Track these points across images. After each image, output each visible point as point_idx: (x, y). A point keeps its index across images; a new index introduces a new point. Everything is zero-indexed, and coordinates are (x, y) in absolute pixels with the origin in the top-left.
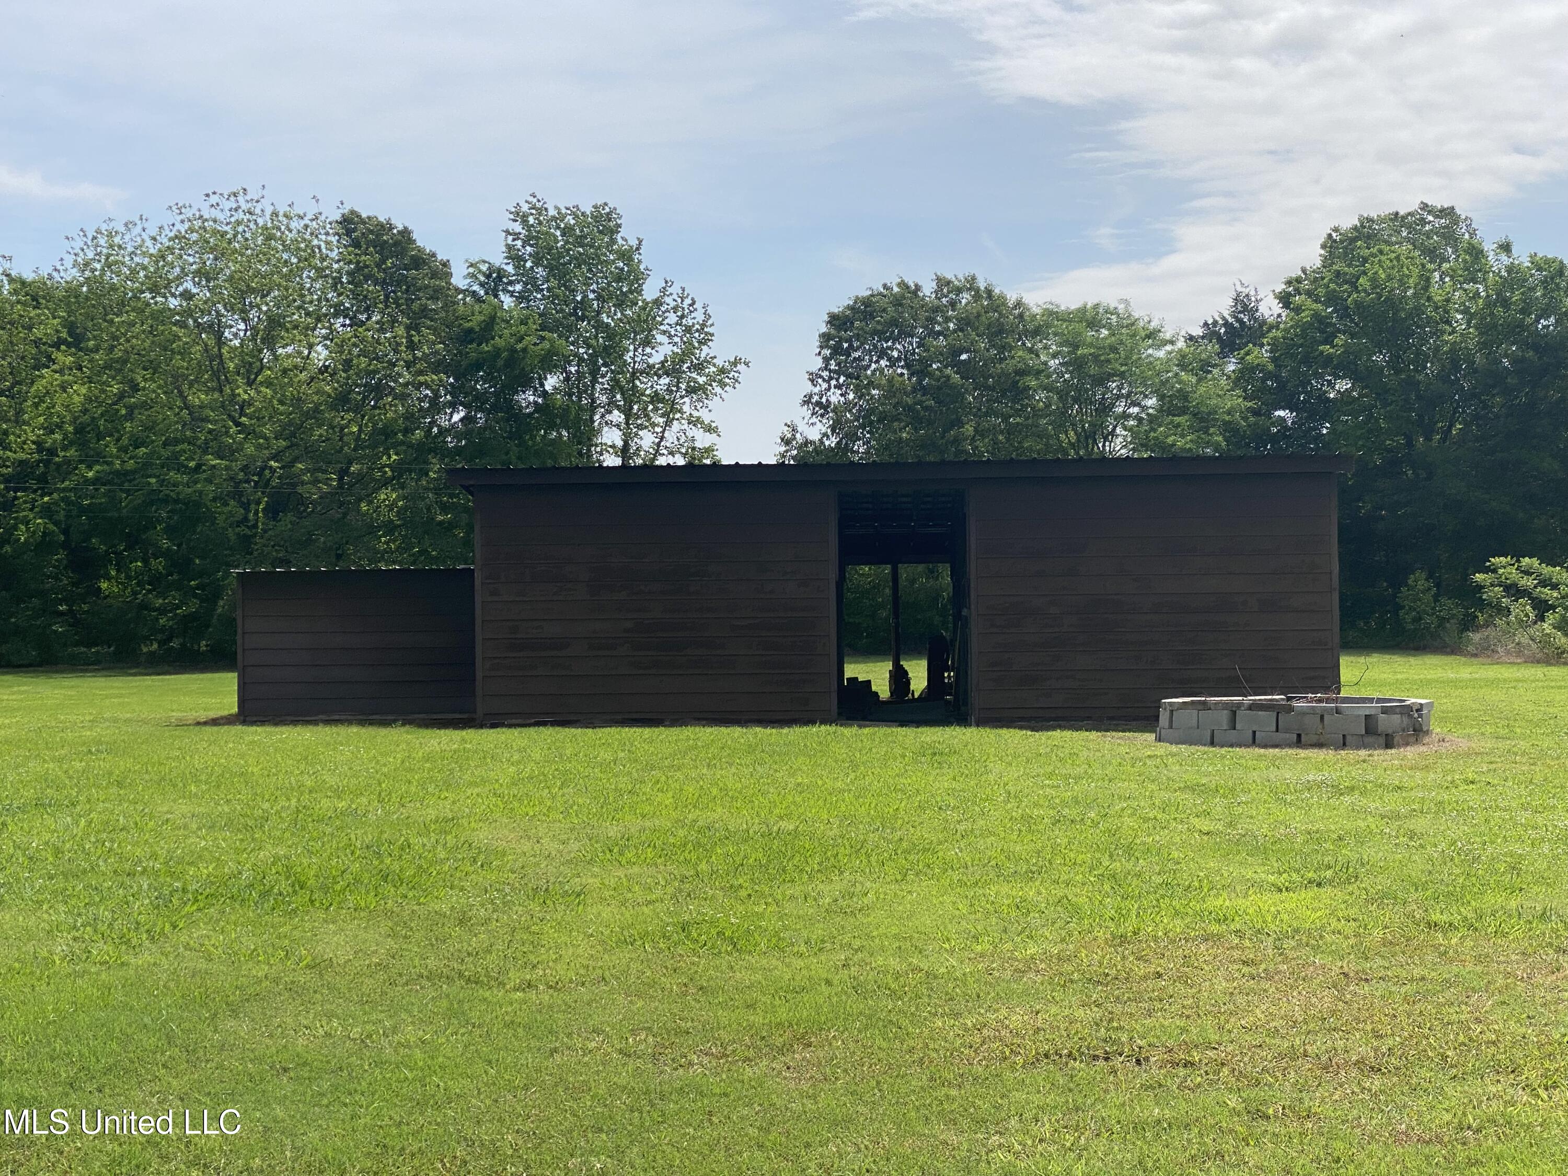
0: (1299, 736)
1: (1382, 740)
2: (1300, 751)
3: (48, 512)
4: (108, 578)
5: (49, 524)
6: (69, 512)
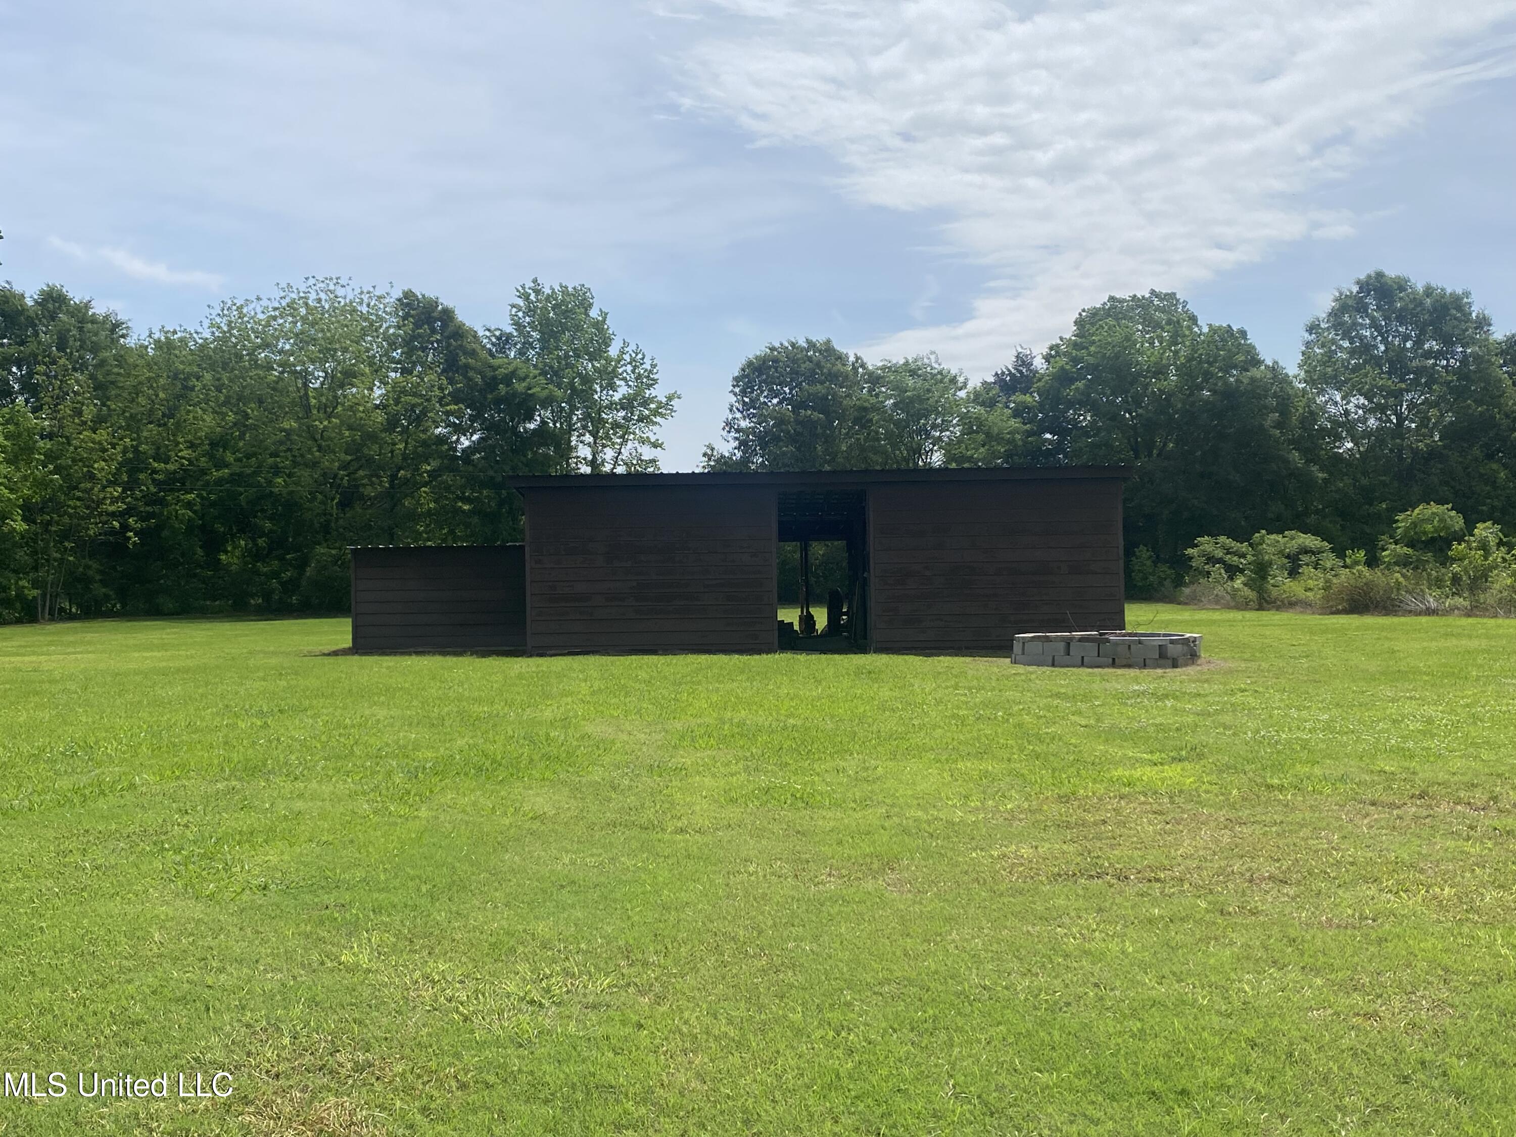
0: (1114, 659)
1: (1170, 662)
2: (1114, 670)
3: (189, 505)
4: (226, 552)
5: (190, 514)
6: (202, 505)
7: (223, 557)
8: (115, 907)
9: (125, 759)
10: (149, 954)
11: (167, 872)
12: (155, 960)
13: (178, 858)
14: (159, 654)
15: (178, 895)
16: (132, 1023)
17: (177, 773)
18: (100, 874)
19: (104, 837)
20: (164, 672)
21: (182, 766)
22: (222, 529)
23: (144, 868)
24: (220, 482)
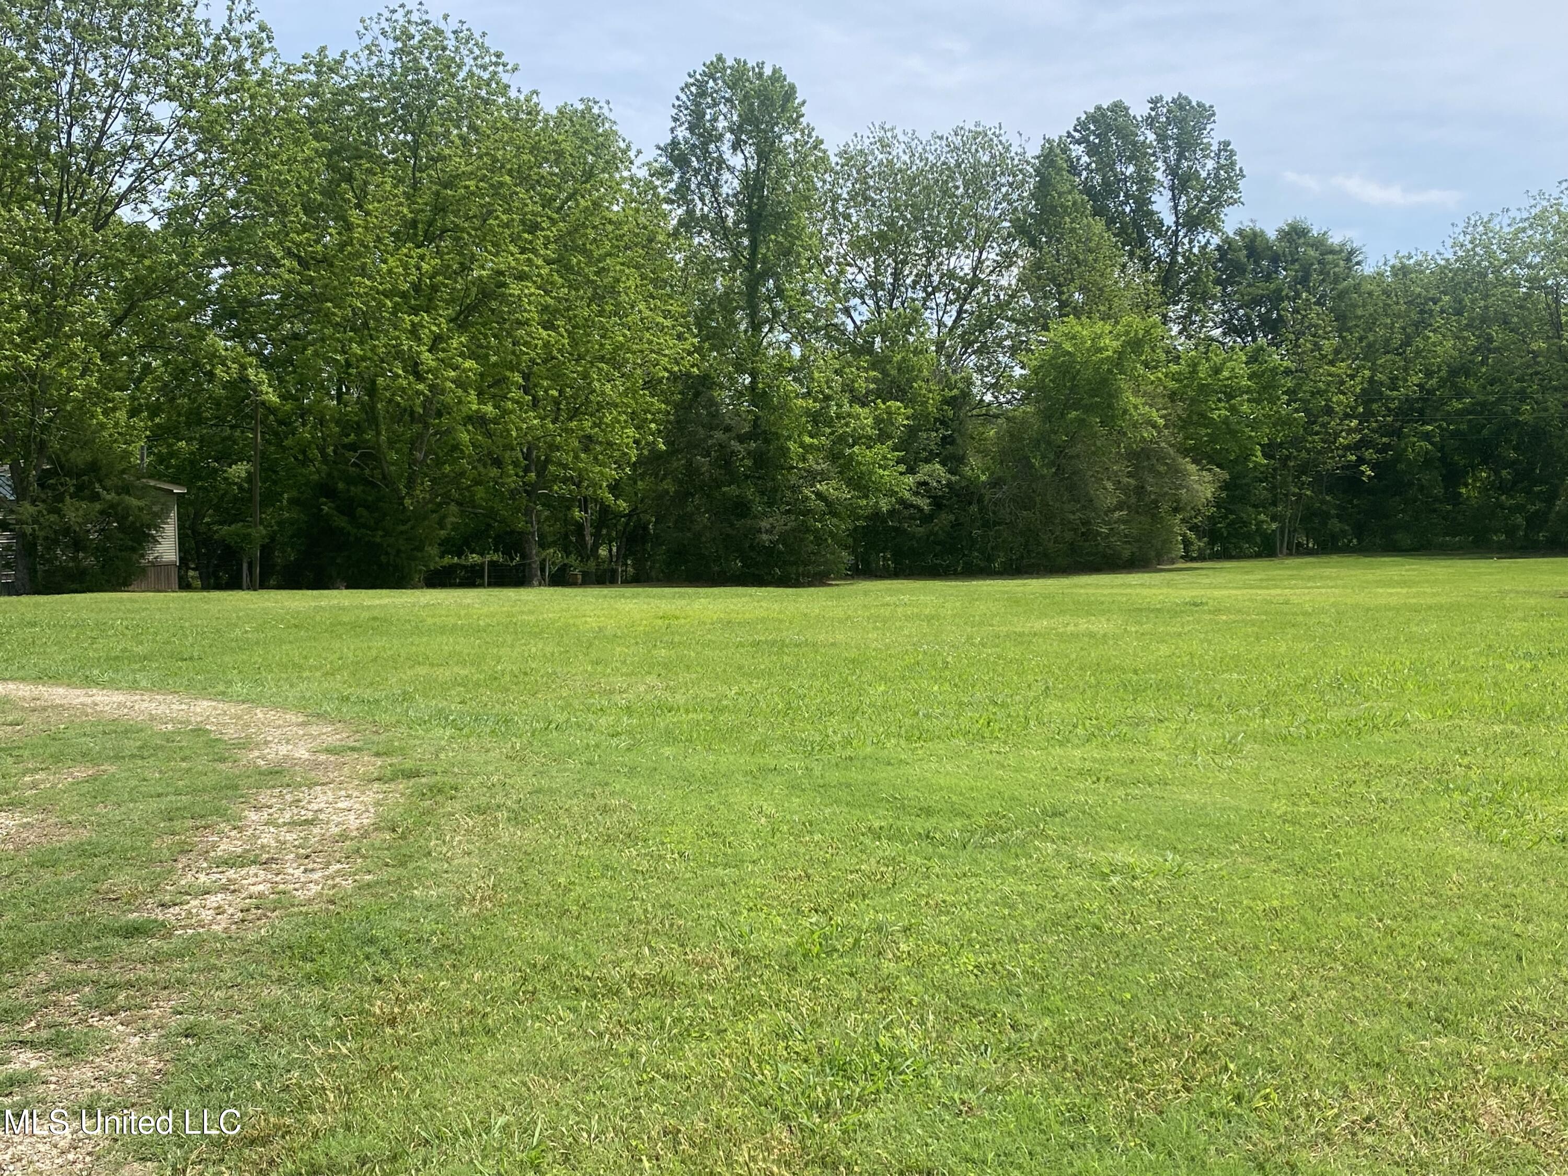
3: (1427, 436)
4: (1466, 485)
5: (1430, 447)
6: (1441, 436)
7: (1464, 491)
8: (1407, 840)
9: (1392, 695)
10: (1450, 893)
11: (1456, 813)
12: (1456, 900)
13: (1465, 799)
14: (1404, 591)
15: (1469, 837)
16: (1442, 961)
17: (1450, 713)
18: (1387, 807)
19: (1385, 772)
20: (1416, 610)
21: (1454, 705)
22: (1462, 462)
23: (1431, 806)
24: (1460, 413)
